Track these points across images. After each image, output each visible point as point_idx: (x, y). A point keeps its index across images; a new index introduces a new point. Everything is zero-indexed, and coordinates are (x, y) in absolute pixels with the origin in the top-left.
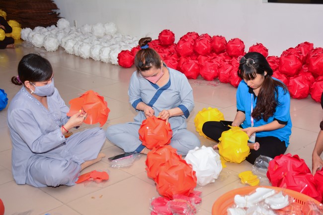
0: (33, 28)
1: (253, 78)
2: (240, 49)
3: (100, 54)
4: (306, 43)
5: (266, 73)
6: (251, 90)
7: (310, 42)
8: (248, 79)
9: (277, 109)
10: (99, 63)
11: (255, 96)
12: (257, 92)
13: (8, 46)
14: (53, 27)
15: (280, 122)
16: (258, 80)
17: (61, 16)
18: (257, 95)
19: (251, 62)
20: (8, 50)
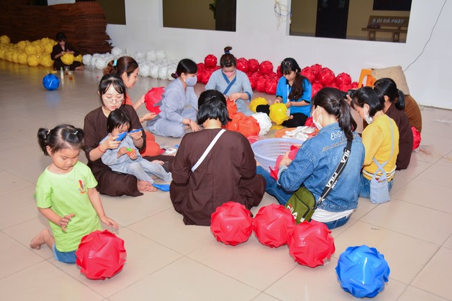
0: (92, 55)
1: (289, 73)
2: (270, 69)
3: (158, 72)
4: (317, 65)
5: (297, 71)
6: (287, 82)
7: (319, 64)
8: (286, 74)
9: (304, 93)
10: (156, 80)
11: (289, 86)
12: (291, 83)
13: (77, 68)
14: (108, 54)
15: (306, 101)
16: (292, 75)
17: (112, 45)
18: (291, 85)
19: (288, 64)
20: (77, 71)
